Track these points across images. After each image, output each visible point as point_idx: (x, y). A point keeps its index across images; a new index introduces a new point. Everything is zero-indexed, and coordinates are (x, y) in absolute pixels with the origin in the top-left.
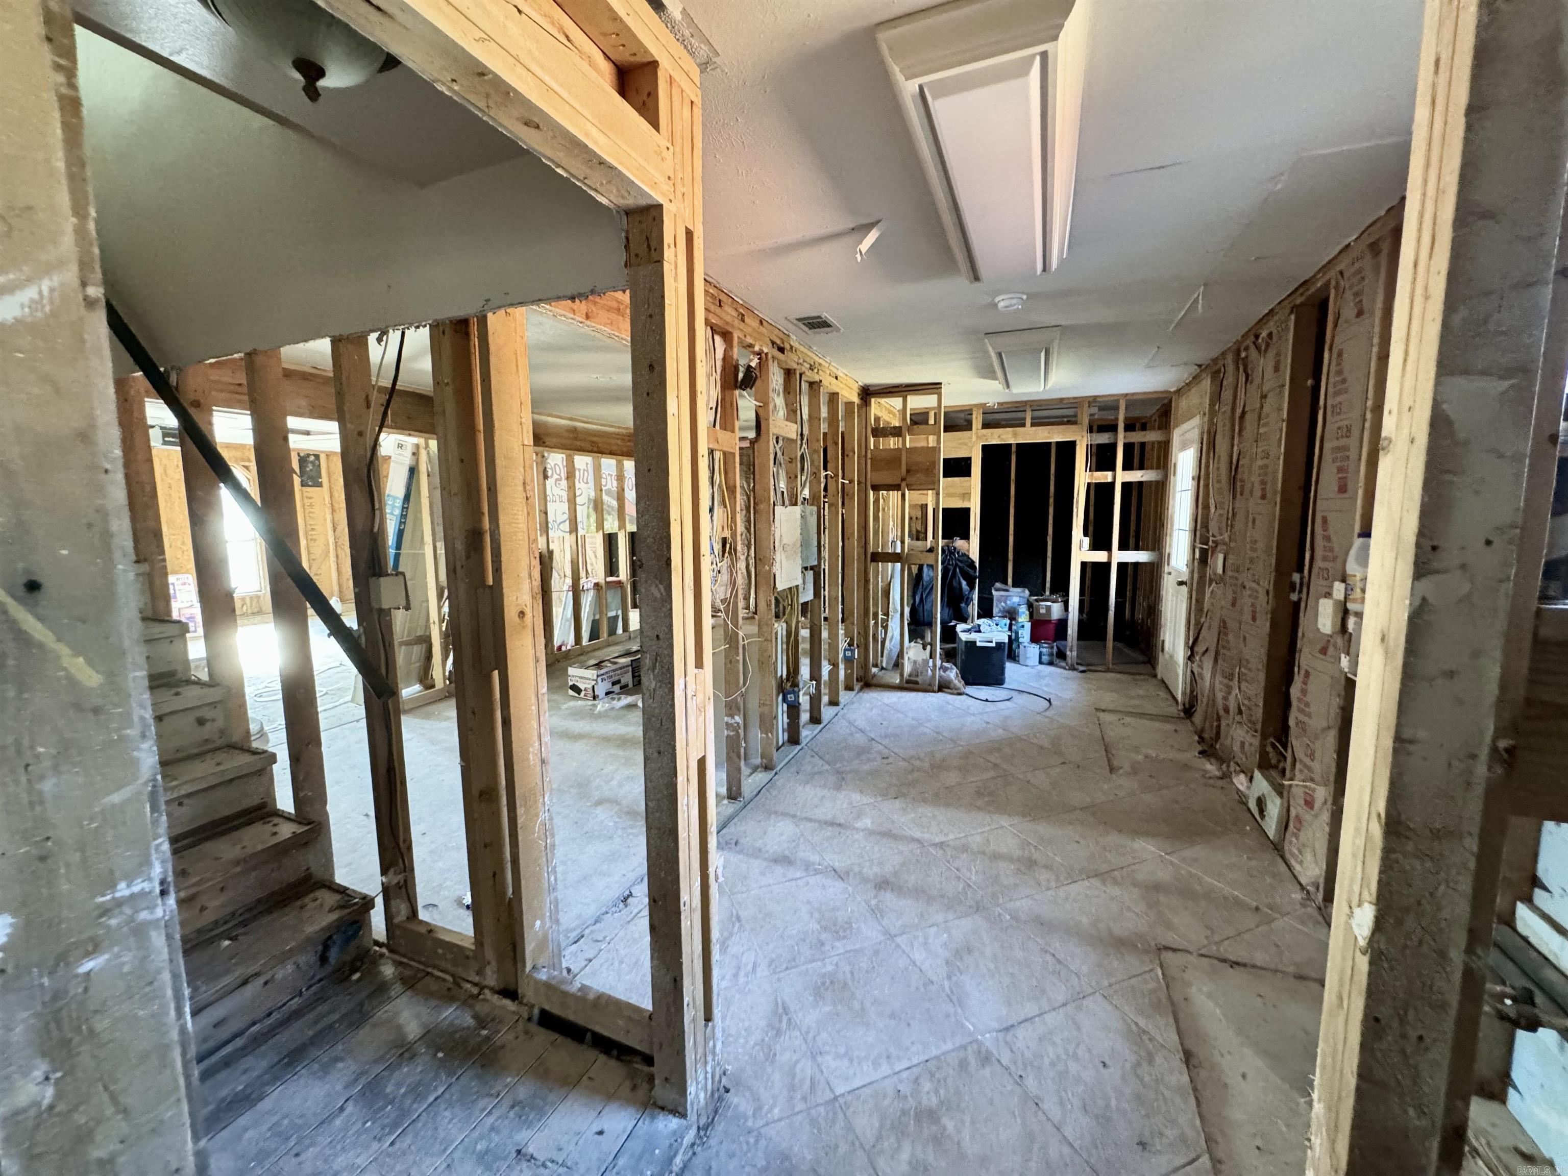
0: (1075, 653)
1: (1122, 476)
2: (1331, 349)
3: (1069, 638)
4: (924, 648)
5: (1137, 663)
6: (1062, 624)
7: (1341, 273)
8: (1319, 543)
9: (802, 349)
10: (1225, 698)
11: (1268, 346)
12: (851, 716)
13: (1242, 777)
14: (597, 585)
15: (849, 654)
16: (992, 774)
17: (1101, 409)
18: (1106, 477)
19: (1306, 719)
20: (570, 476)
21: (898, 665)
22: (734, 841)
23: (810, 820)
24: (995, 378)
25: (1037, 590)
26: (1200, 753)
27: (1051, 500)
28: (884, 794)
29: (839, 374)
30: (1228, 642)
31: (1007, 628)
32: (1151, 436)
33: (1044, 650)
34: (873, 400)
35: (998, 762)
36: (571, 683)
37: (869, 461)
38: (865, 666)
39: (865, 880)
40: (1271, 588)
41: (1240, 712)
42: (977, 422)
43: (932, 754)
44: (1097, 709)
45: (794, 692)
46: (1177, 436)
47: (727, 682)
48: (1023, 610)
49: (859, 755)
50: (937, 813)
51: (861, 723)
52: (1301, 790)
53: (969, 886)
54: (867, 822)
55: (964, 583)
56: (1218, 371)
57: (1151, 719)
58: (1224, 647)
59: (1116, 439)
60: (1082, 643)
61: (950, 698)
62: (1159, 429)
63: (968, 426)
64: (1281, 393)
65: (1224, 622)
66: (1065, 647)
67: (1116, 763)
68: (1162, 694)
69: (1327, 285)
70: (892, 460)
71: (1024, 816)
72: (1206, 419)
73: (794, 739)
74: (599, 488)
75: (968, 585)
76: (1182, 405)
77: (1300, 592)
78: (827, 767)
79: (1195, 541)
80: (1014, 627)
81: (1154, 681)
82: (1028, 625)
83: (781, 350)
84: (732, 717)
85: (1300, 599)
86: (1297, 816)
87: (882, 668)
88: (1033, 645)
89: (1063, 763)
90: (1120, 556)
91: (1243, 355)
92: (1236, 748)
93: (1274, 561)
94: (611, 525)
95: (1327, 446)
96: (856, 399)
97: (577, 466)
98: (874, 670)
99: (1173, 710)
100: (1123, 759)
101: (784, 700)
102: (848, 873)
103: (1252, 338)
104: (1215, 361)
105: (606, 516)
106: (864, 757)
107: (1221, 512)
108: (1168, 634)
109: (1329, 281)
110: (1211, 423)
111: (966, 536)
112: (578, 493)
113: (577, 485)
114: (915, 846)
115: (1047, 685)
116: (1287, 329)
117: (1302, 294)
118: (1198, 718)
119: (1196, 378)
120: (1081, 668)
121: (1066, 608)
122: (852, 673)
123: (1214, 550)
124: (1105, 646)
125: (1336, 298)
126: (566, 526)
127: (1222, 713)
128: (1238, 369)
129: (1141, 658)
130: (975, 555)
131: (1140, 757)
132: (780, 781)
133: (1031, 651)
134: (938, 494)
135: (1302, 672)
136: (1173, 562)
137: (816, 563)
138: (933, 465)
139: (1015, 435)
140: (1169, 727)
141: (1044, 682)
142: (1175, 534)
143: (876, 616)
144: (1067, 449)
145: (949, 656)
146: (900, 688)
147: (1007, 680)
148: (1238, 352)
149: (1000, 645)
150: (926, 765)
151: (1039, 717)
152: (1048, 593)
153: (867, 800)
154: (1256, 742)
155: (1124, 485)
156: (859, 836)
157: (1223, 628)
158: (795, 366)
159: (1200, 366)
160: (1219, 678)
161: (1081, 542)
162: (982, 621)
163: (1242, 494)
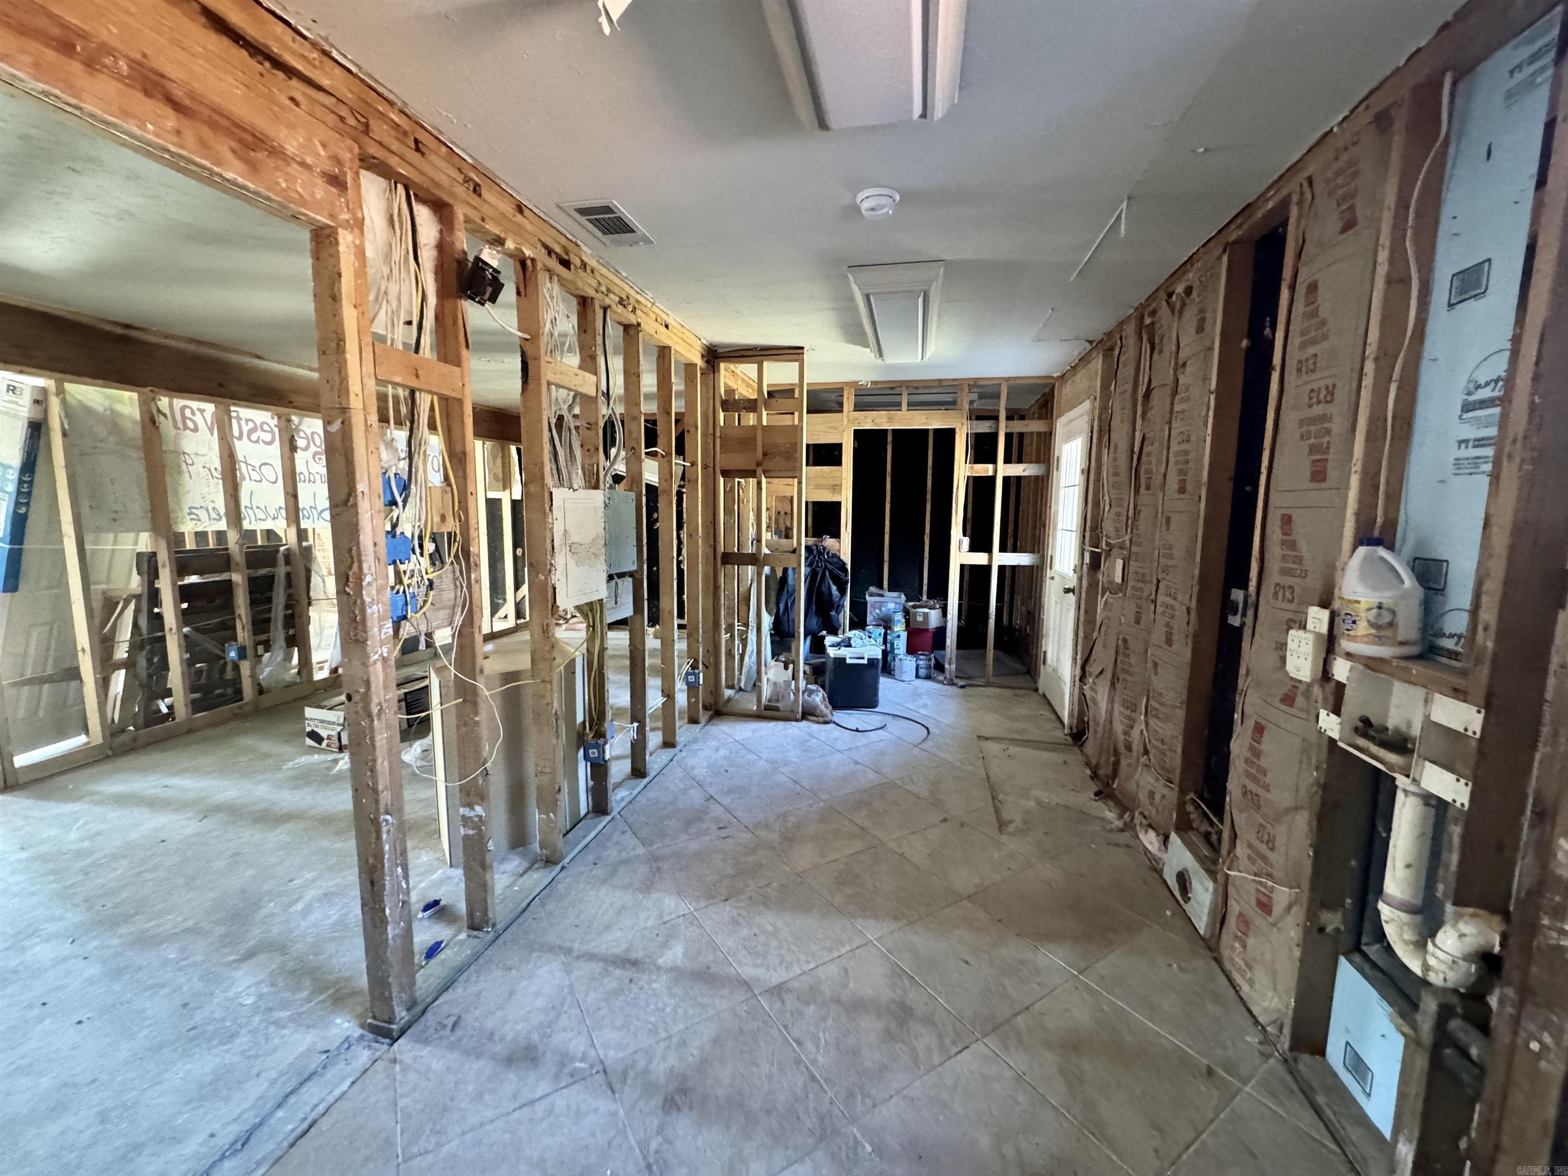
0: (953, 667)
1: (1004, 470)
2: (1292, 288)
3: (948, 650)
4: (786, 668)
5: (1016, 673)
6: (941, 632)
7: (1310, 180)
8: (1275, 551)
9: (604, 271)
10: (1126, 733)
11: (1183, 304)
12: (692, 761)
13: (1152, 834)
15: (691, 679)
16: (858, 845)
17: (981, 396)
18: (987, 470)
19: (1260, 791)
21: (756, 686)
22: (450, 1022)
23: (590, 957)
24: (867, 346)
25: (914, 595)
26: (1096, 794)
27: (929, 496)
28: (710, 895)
29: (670, 321)
30: (1130, 665)
31: (881, 640)
32: (1034, 426)
33: (921, 663)
34: (722, 366)
35: (866, 823)
36: (308, 729)
37: (718, 441)
38: (715, 690)
39: (650, 1088)
40: (1193, 604)
41: (1146, 752)
42: (848, 403)
43: (784, 816)
44: (979, 737)
45: (596, 746)
46: (1061, 425)
47: (462, 756)
48: (899, 617)
49: (689, 823)
50: (780, 924)
51: (700, 772)
52: (1252, 889)
53: (813, 1078)
54: (675, 955)
55: (834, 588)
56: (1112, 349)
57: (1036, 748)
58: (1125, 671)
59: (997, 428)
60: (961, 652)
61: (815, 727)
62: (1040, 418)
63: (839, 408)
64: (1207, 360)
65: (1125, 641)
66: (944, 656)
67: (1006, 816)
68: (1047, 713)
69: (1284, 205)
70: (747, 440)
71: (896, 918)
72: (1097, 404)
73: (600, 807)
75: (838, 590)
76: (1065, 392)
77: (1244, 615)
78: (641, 850)
79: (1083, 543)
80: (889, 637)
81: (1036, 697)
82: (904, 635)
83: (566, 264)
84: (471, 806)
85: (1243, 624)
86: (1241, 915)
87: (741, 689)
88: (910, 657)
89: (945, 820)
90: (1002, 559)
91: (1148, 321)
92: (1143, 797)
93: (1197, 572)
95: (1289, 419)
96: (699, 361)
98: (728, 693)
99: (1060, 735)
100: (1013, 813)
101: (586, 757)
102: (625, 1074)
103: (1165, 297)
104: (1109, 334)
106: (693, 829)
107: (1117, 509)
108: (1050, 645)
109: (1288, 197)
110: (1104, 408)
111: (836, 535)
114: (740, 995)
115: (925, 706)
116: (1216, 276)
117: (1239, 227)
118: (1091, 747)
119: (1084, 360)
120: (961, 683)
121: (945, 613)
122: (697, 701)
123: (1108, 553)
124: (984, 656)
125: (1300, 217)
127: (1122, 749)
128: (1141, 339)
129: (1019, 667)
130: (846, 555)
131: (1031, 804)
132: (566, 881)
133: (907, 664)
134: (800, 483)
135: (1250, 723)
136: (1057, 566)
137: (634, 567)
138: (794, 446)
139: (890, 419)
140: (1055, 757)
141: (921, 702)
142: (1059, 535)
143: (730, 628)
144: (946, 437)
145: (817, 673)
146: (758, 717)
147: (881, 701)
148: (1141, 318)
149: (872, 662)
150: (775, 837)
151: (916, 751)
152: (925, 598)
153: (687, 907)
154: (1172, 795)
155: (1006, 479)
156: (659, 984)
157: (1123, 648)
158: (592, 293)
159: (1091, 342)
160: (1118, 708)
161: (960, 542)
162: (854, 634)
163: (1148, 487)
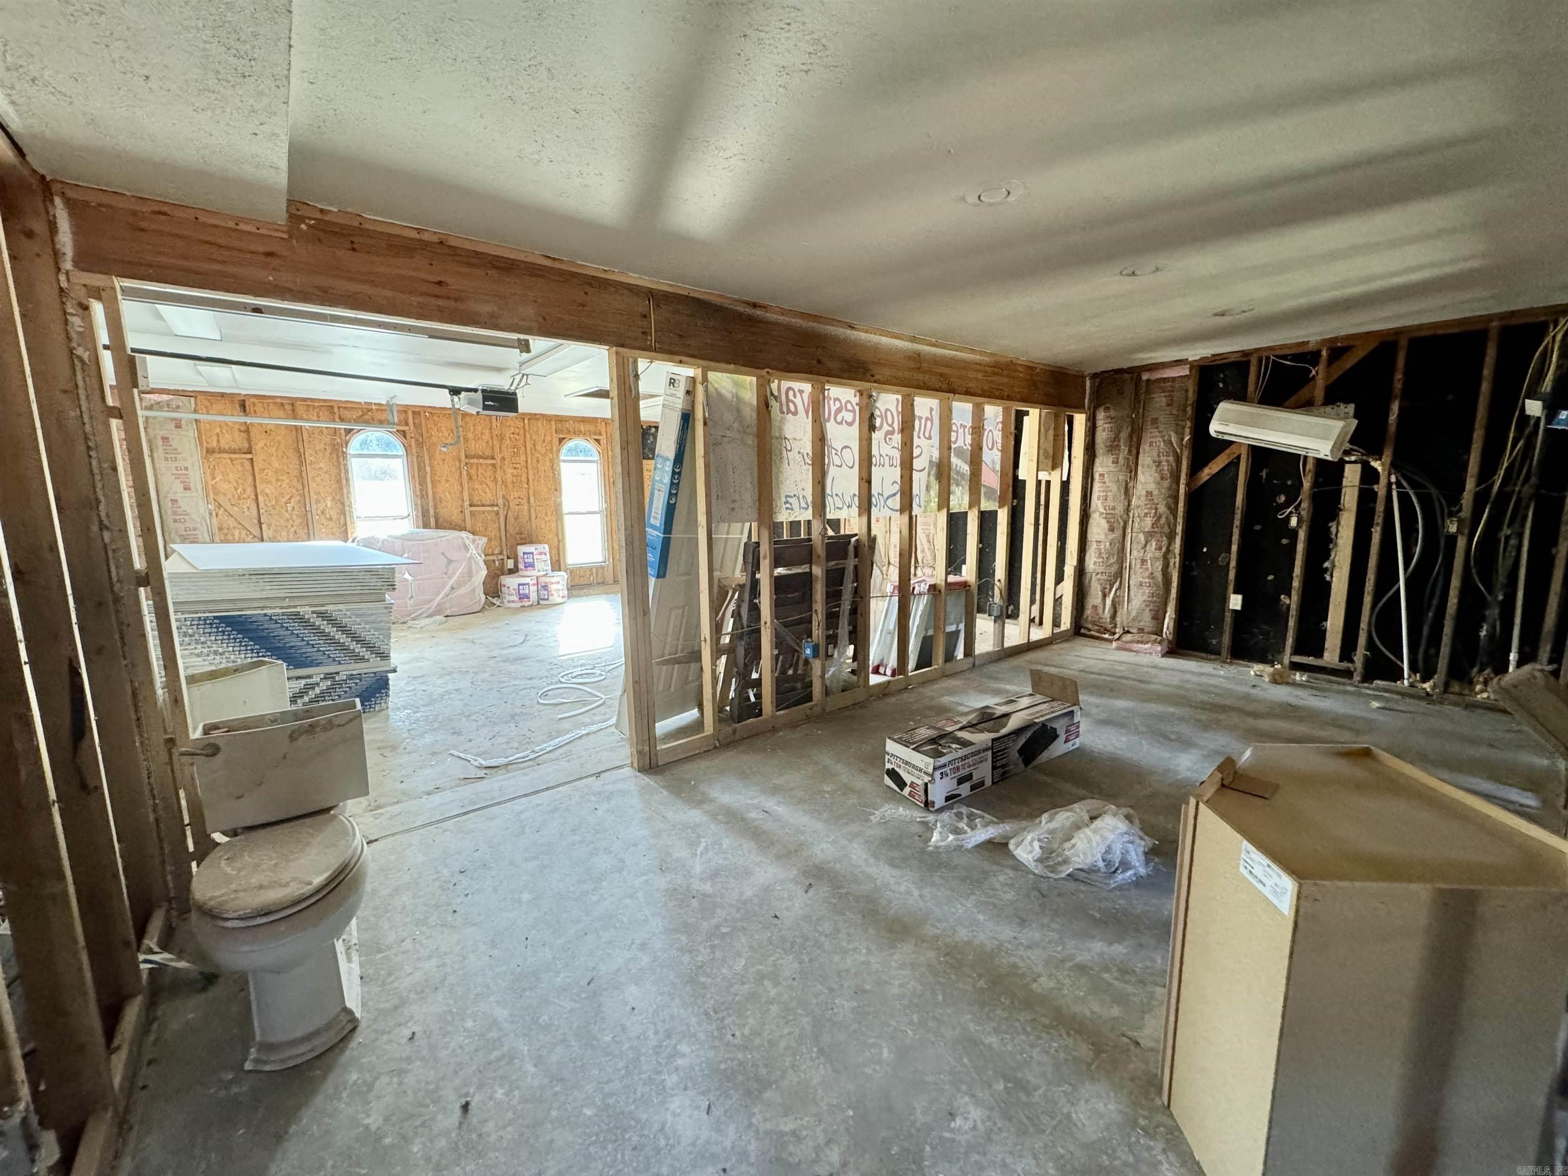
14: (933, 588)
20: (907, 426)
36: (888, 766)
74: (946, 445)
94: (960, 500)
97: (917, 413)
105: (953, 487)
112: (916, 452)
113: (916, 441)
126: (896, 502)
